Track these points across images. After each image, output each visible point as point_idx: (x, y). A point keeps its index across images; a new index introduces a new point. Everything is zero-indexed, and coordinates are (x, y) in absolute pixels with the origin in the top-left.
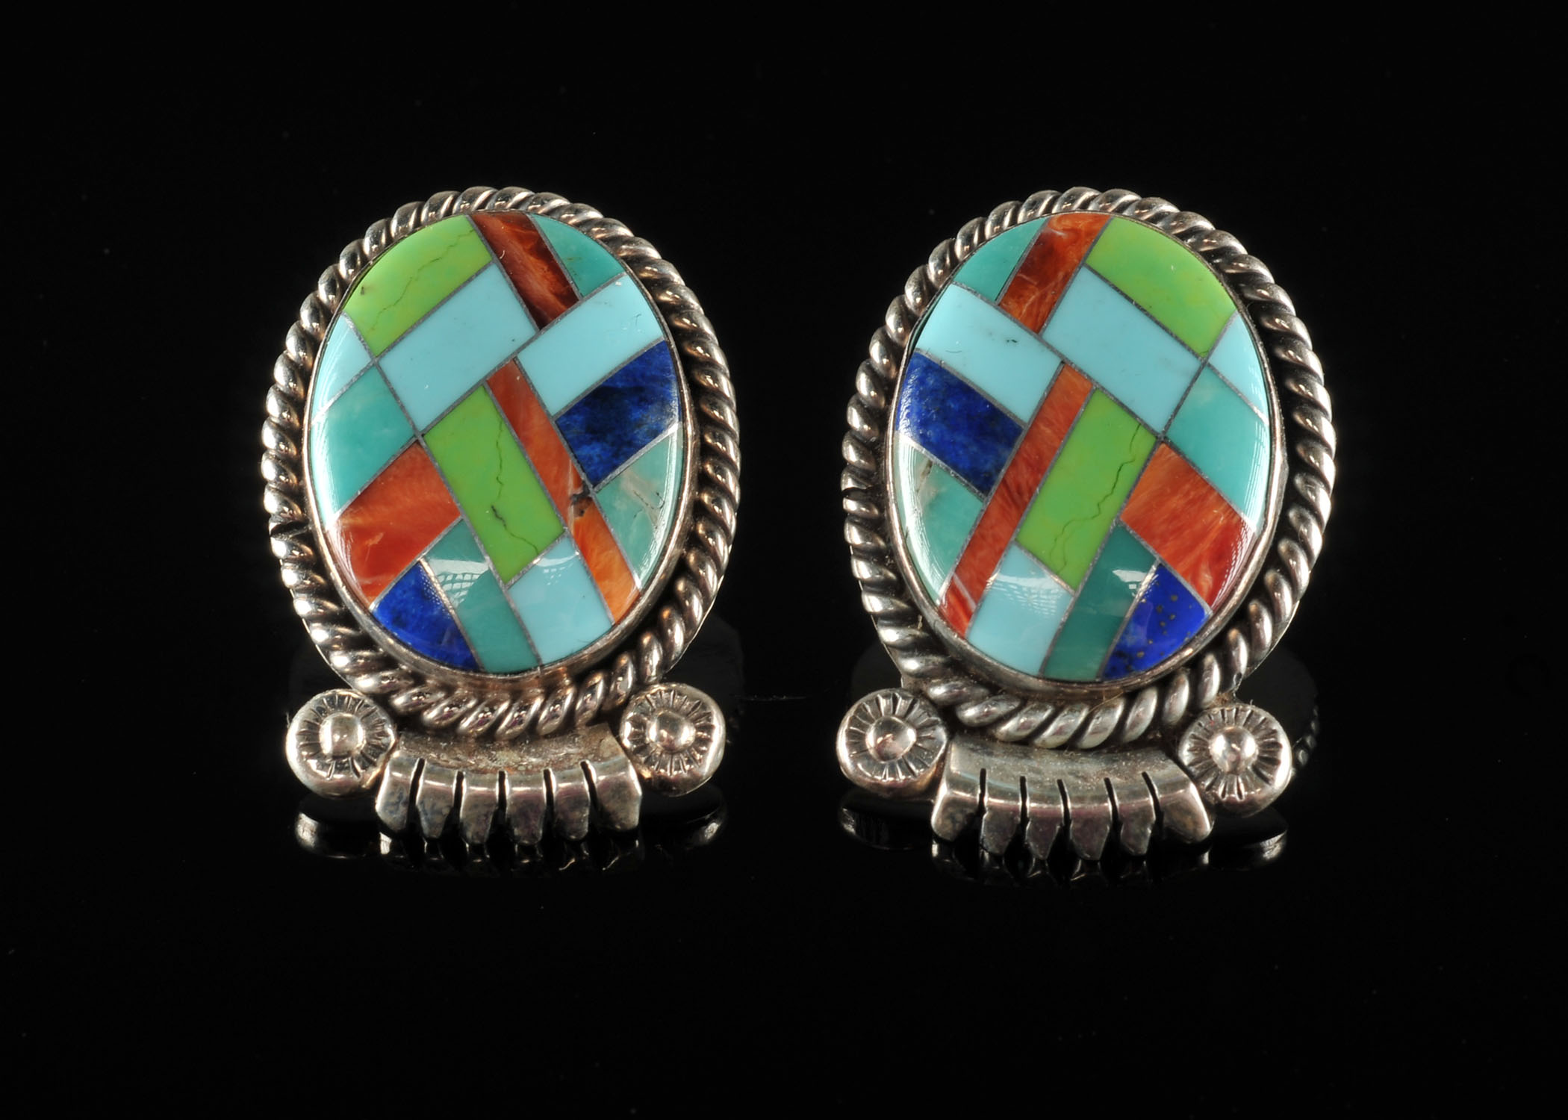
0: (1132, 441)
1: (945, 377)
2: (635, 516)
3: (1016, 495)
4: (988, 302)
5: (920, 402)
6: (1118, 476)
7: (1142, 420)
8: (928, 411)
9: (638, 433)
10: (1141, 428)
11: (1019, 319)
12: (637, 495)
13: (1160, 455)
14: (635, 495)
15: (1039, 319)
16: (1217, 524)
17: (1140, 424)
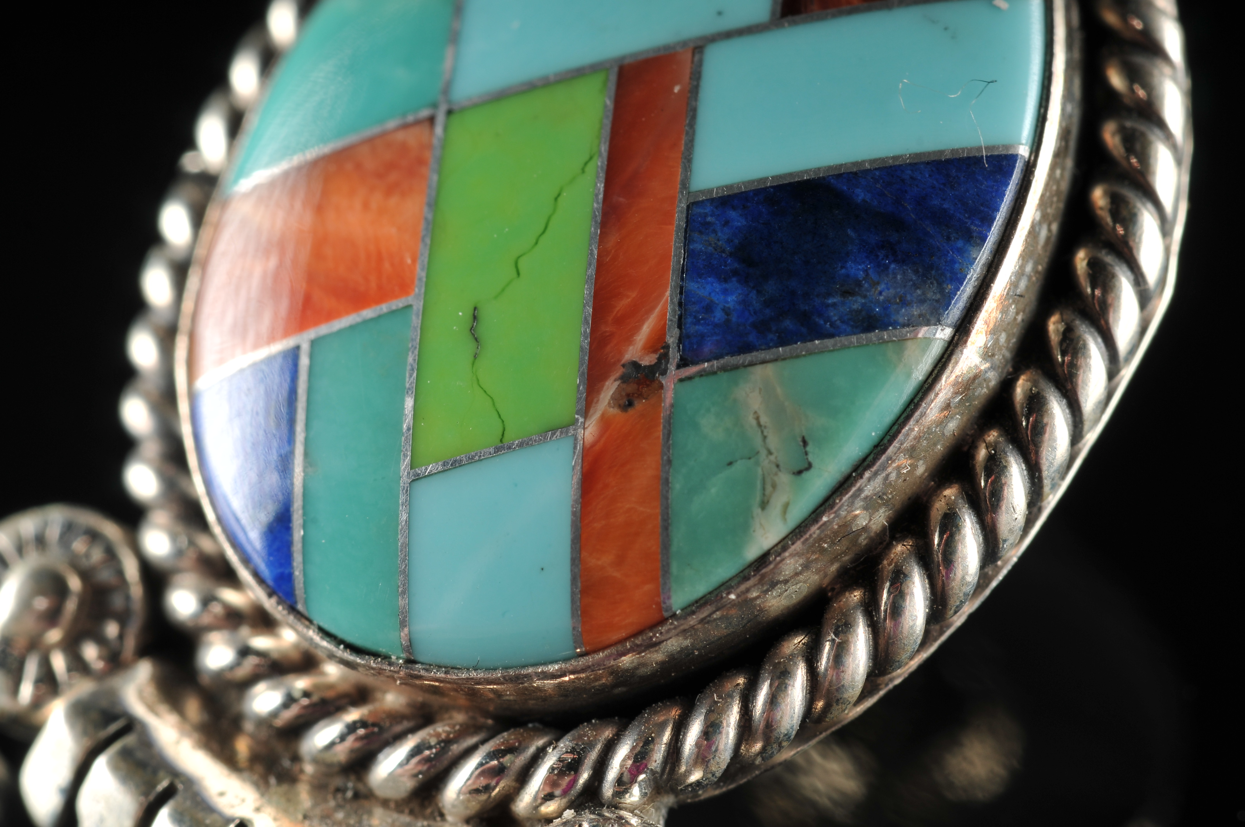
2: (730, 464)
9: (834, 305)
12: (759, 425)
14: (754, 422)
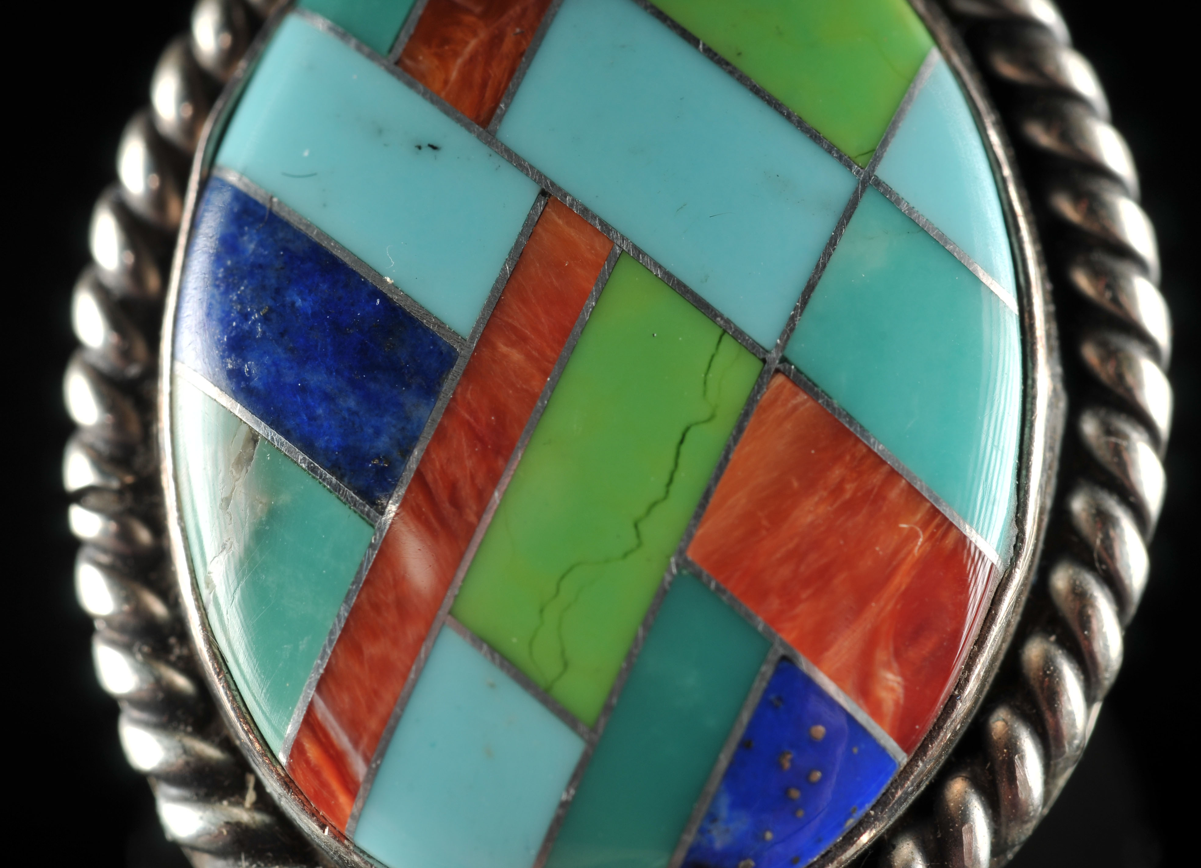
0: (706, 374)
1: (281, 235)
3: (447, 507)
4: (373, 55)
5: (226, 292)
6: (678, 454)
7: (728, 321)
8: (246, 316)
10: (727, 339)
11: (443, 94)
13: (773, 402)
15: (489, 93)
16: (910, 552)
17: (725, 331)
